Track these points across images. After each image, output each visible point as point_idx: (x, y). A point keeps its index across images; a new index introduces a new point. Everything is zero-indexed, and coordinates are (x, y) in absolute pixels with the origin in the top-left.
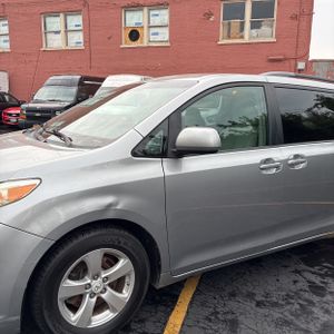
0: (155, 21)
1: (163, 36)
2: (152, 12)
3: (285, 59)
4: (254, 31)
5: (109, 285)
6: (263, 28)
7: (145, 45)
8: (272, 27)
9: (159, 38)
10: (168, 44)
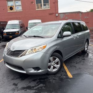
0: (17, 4)
1: (20, 8)
2: (16, 2)
3: (53, 14)
4: (44, 7)
5: (55, 63)
6: (46, 6)
7: (15, 11)
8: (49, 5)
9: (19, 9)
10: (22, 11)
